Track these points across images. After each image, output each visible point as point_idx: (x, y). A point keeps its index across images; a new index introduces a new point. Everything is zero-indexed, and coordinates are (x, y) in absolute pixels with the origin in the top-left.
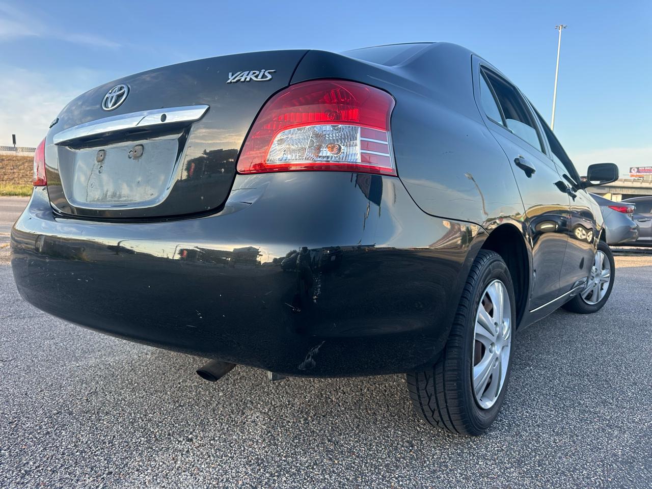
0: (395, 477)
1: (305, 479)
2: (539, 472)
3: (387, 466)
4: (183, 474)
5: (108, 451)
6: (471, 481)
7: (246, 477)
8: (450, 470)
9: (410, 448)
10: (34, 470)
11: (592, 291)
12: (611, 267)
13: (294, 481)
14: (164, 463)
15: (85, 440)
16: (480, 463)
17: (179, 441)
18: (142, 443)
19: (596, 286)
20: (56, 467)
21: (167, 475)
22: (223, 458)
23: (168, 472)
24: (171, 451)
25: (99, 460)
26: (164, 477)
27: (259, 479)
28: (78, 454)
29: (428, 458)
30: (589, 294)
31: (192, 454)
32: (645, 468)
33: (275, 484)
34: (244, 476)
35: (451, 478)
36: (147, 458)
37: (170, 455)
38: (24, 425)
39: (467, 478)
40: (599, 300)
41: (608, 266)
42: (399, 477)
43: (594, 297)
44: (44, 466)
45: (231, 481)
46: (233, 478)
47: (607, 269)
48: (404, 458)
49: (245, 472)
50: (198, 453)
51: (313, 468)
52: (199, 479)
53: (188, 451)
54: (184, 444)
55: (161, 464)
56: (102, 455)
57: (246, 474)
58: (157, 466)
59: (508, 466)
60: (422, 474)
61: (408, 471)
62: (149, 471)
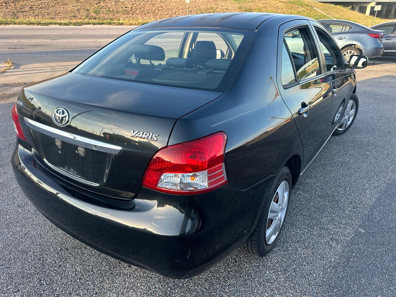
0: (227, 286)
1: (187, 290)
2: (294, 277)
3: (224, 277)
4: (130, 291)
5: (92, 278)
6: (262, 286)
7: (159, 291)
8: (253, 279)
9: (235, 264)
10: (60, 293)
11: (343, 123)
12: (356, 108)
13: (181, 292)
14: (120, 284)
15: (79, 270)
16: (267, 272)
17: (125, 268)
18: (107, 270)
19: (346, 120)
20: (70, 291)
21: (123, 292)
22: (148, 278)
23: (123, 290)
24: (122, 275)
25: (89, 285)
26: (122, 294)
27: (165, 292)
28: (78, 280)
29: (243, 271)
30: (341, 125)
31: (132, 277)
32: (343, 270)
33: (173, 295)
34: (158, 290)
35: (253, 284)
36: (112, 281)
37: (122, 278)
38: (47, 260)
39: (260, 284)
40: (346, 127)
41: (355, 107)
42: (229, 285)
43: (344, 126)
44: (64, 291)
45: (153, 294)
46: (154, 292)
47: (354, 109)
48: (232, 272)
49: (159, 287)
50: (135, 275)
51: (190, 283)
52: (138, 294)
53: (130, 275)
54: (128, 270)
55: (119, 285)
56: (90, 280)
57: (159, 289)
58: (118, 287)
59: (280, 273)
60: (240, 283)
61: (234, 281)
62: (114, 290)
